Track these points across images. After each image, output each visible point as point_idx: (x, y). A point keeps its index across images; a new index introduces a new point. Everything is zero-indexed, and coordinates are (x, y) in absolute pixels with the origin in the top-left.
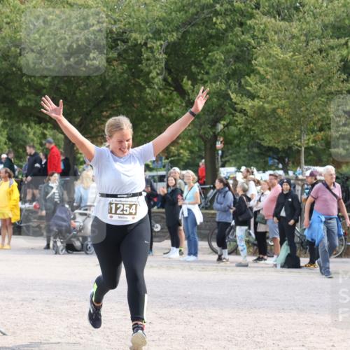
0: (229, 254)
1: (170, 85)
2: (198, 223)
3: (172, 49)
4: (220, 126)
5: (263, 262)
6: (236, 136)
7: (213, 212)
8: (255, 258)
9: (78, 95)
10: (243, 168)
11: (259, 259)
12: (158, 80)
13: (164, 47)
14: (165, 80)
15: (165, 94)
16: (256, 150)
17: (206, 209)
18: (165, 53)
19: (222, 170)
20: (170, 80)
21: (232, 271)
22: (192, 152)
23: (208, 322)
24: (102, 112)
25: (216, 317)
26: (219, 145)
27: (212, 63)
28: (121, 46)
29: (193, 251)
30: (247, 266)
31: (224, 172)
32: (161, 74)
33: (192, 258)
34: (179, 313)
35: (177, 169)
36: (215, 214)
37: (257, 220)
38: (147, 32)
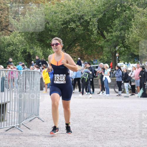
0: (122, 93)
1: (99, 34)
2: (109, 82)
3: (100, 21)
4: (117, 48)
5: (134, 96)
6: (123, 51)
7: (115, 78)
8: (131, 94)
10: (126, 63)
11: (132, 95)
12: (95, 32)
13: (97, 20)
15: (98, 37)
16: (130, 56)
17: (113, 77)
18: (97, 22)
19: (118, 63)
20: (99, 32)
21: (123, 99)
22: (108, 58)
23: (114, 116)
24: (75, 44)
25: (117, 115)
26: (117, 55)
27: (114, 25)
28: (82, 21)
30: (128, 97)
31: (119, 64)
32: (96, 30)
34: (104, 113)
35: (102, 64)
36: (116, 79)
37: (131, 81)
38: (91, 15)
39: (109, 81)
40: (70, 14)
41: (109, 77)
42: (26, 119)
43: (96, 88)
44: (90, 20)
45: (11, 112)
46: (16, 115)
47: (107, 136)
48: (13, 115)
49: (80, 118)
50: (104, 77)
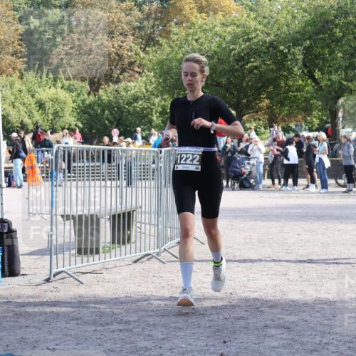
1: (306, 75)
2: (326, 167)
3: (307, 51)
4: (341, 101)
6: (352, 107)
9: (244, 84)
14: (303, 72)
15: (303, 81)
17: (333, 157)
20: (306, 72)
22: (321, 120)
24: (260, 95)
29: (325, 186)
32: (300, 69)
33: (324, 191)
38: (289, 42)
39: (327, 164)
40: (249, 40)
41: (326, 156)
42: (172, 239)
43: (302, 177)
44: (289, 51)
45: (143, 225)
46: (152, 231)
47: (324, 271)
48: (147, 232)
49: (271, 237)
50: (318, 156)
